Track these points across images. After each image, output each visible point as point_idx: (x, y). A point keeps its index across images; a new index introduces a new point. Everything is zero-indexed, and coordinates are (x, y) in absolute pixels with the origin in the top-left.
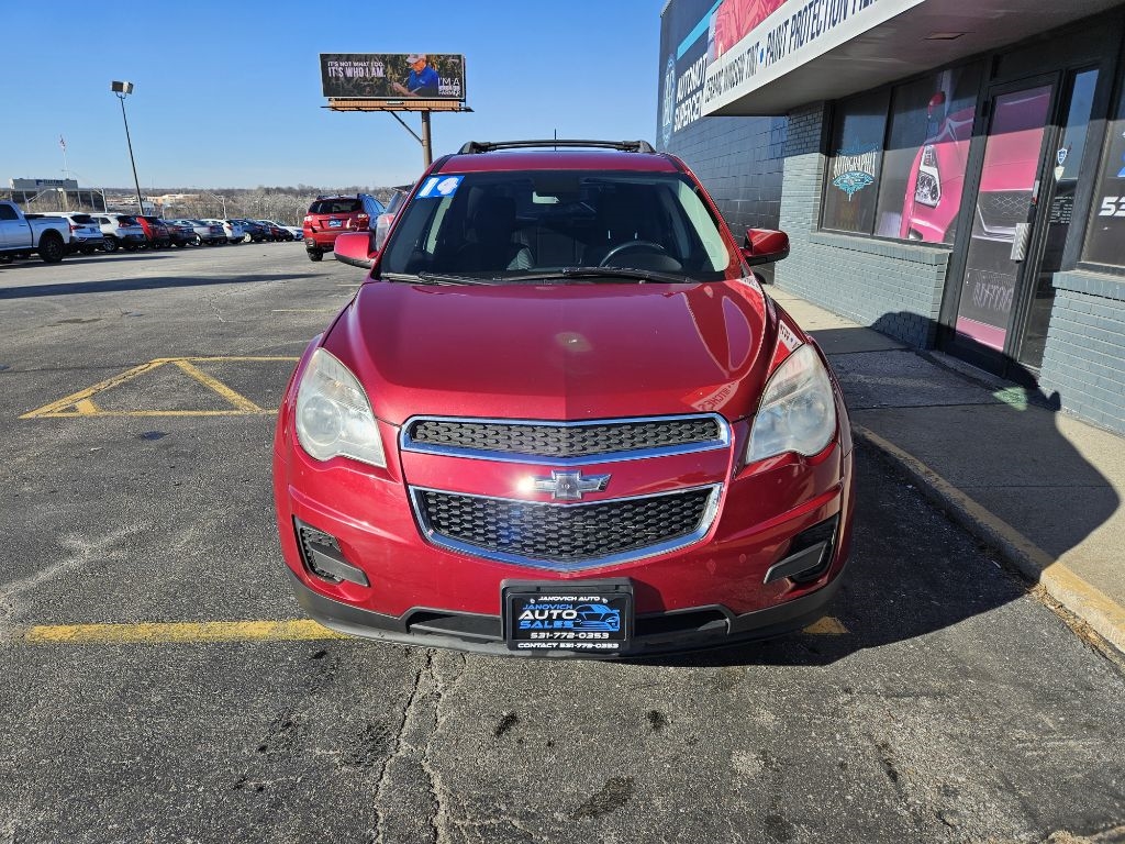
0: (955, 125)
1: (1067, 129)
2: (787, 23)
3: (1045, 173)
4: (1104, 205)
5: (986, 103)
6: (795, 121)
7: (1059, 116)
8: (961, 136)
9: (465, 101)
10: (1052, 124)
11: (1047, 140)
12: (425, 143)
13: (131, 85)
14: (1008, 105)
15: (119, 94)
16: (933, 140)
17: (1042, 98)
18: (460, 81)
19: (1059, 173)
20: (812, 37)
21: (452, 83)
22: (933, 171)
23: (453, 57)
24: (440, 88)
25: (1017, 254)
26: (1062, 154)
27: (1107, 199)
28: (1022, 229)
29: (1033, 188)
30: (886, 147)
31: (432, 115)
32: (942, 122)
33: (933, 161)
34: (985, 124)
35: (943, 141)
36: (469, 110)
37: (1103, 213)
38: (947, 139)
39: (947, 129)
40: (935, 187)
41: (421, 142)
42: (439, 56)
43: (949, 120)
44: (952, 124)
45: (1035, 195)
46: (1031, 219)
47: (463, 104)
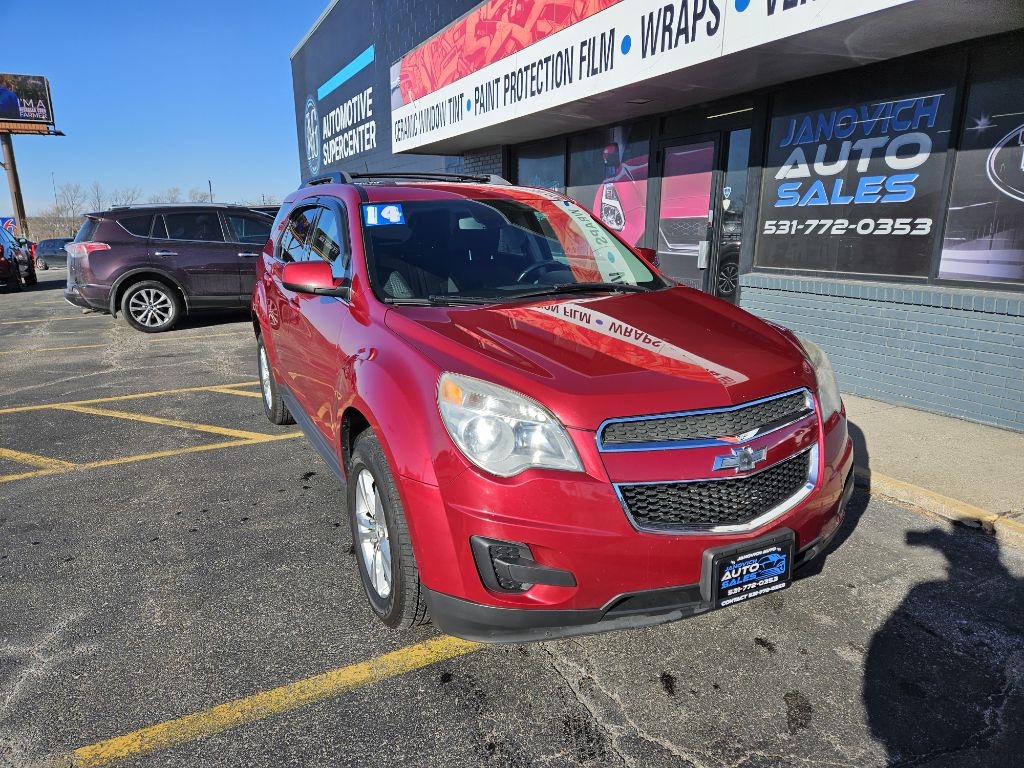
0: (630, 168)
1: (728, 173)
2: (498, 81)
3: (715, 205)
4: (767, 227)
5: (658, 153)
6: (472, 160)
7: (721, 163)
8: (637, 176)
9: (53, 124)
10: (718, 169)
11: (714, 181)
12: (8, 166)
14: (676, 155)
16: (612, 179)
17: (708, 150)
18: (46, 105)
19: (726, 204)
20: (533, 94)
21: (35, 105)
22: (615, 203)
23: (34, 78)
24: (20, 109)
25: (702, 264)
26: (727, 191)
27: (768, 223)
28: (703, 246)
29: (710, 216)
30: (567, 184)
31: (13, 136)
32: (618, 166)
33: (614, 195)
34: (657, 168)
35: (622, 180)
36: (60, 134)
37: (766, 232)
38: (624, 179)
39: (623, 172)
40: (619, 216)
41: (3, 165)
42: (15, 76)
43: (624, 165)
44: (626, 168)
45: (711, 220)
46: (709, 238)
47: (51, 128)
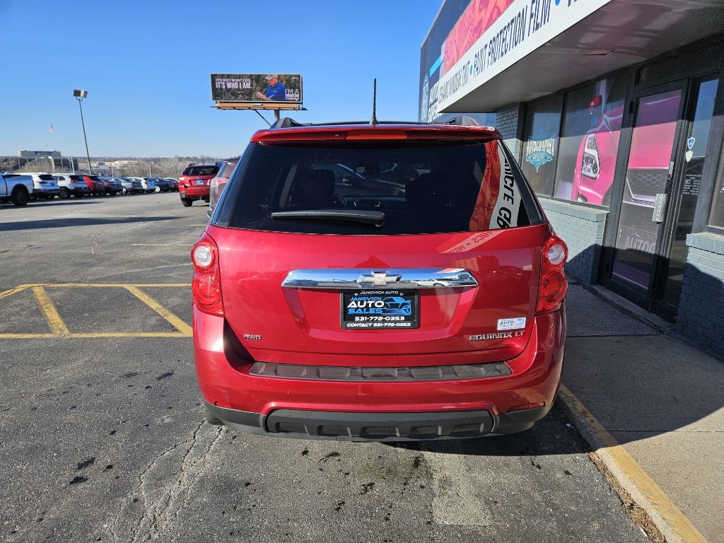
0: (609, 119)
1: (695, 122)
2: (486, 46)
3: (678, 155)
5: (632, 104)
6: (501, 116)
7: (688, 113)
8: (614, 127)
9: (302, 103)
10: (683, 119)
11: (679, 130)
13: (86, 93)
14: (647, 104)
15: (78, 98)
16: (594, 130)
17: (674, 99)
18: (299, 92)
19: (689, 156)
20: (502, 55)
21: (294, 92)
22: (594, 153)
23: (295, 76)
24: (286, 95)
25: (658, 217)
26: (691, 142)
28: (660, 199)
29: (669, 167)
30: (561, 135)
31: (280, 111)
32: (600, 117)
33: (594, 146)
34: (631, 119)
35: (600, 131)
36: (304, 109)
38: (603, 130)
39: (604, 123)
40: (595, 165)
42: (286, 76)
43: (605, 116)
44: (607, 119)
45: (671, 172)
46: (668, 191)
47: (301, 106)
